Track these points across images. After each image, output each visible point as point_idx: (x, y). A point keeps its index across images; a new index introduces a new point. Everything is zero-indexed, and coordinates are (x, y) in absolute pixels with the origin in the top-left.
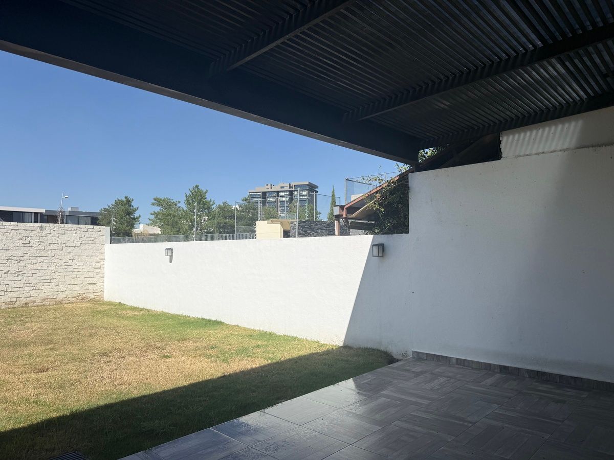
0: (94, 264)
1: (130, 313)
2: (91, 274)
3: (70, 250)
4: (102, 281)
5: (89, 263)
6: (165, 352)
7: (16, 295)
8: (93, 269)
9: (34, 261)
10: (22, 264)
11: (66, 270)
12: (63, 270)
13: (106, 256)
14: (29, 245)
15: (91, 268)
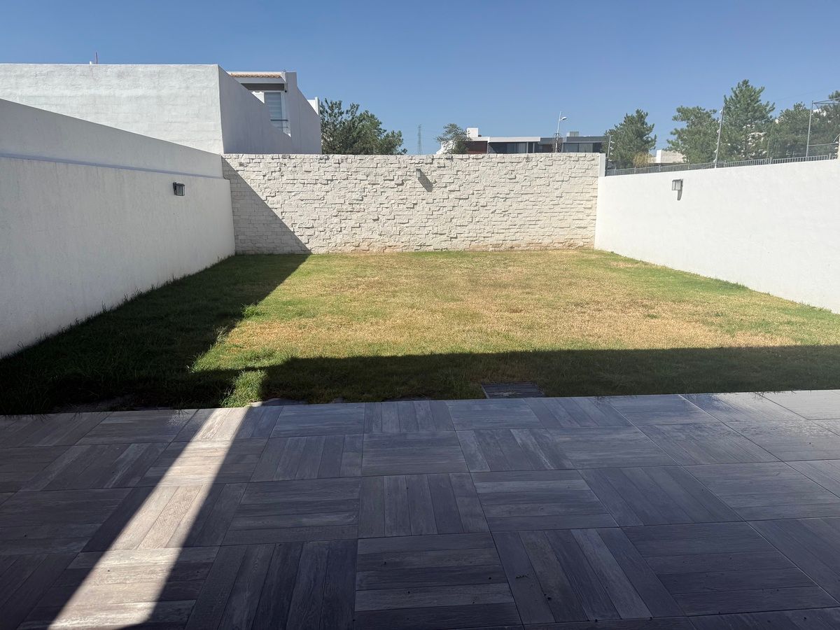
0: (584, 202)
1: (622, 265)
2: (580, 216)
3: (557, 185)
4: (592, 225)
5: (578, 202)
6: (651, 312)
7: (502, 237)
8: (582, 210)
9: (519, 200)
10: (508, 202)
11: (552, 210)
12: (549, 211)
13: (599, 193)
14: (514, 181)
15: (581, 208)
